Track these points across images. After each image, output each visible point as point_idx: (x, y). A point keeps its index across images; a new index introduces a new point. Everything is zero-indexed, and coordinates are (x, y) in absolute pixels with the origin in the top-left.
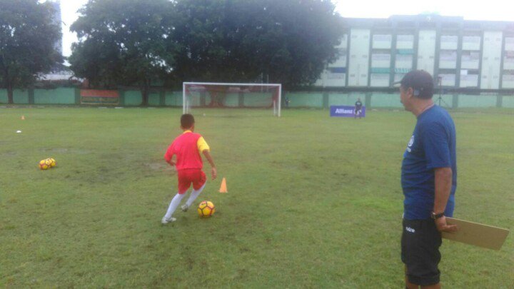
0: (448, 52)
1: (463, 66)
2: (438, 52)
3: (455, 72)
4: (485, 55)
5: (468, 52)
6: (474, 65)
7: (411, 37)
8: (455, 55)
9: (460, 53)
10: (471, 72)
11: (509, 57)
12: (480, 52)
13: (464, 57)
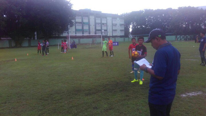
0: (98, 24)
1: (103, 29)
2: (96, 24)
3: (101, 30)
4: (108, 25)
5: (103, 24)
6: (105, 28)
7: (87, 18)
8: (100, 25)
9: (102, 24)
10: (105, 30)
11: (114, 26)
12: (106, 24)
13: (103, 26)
